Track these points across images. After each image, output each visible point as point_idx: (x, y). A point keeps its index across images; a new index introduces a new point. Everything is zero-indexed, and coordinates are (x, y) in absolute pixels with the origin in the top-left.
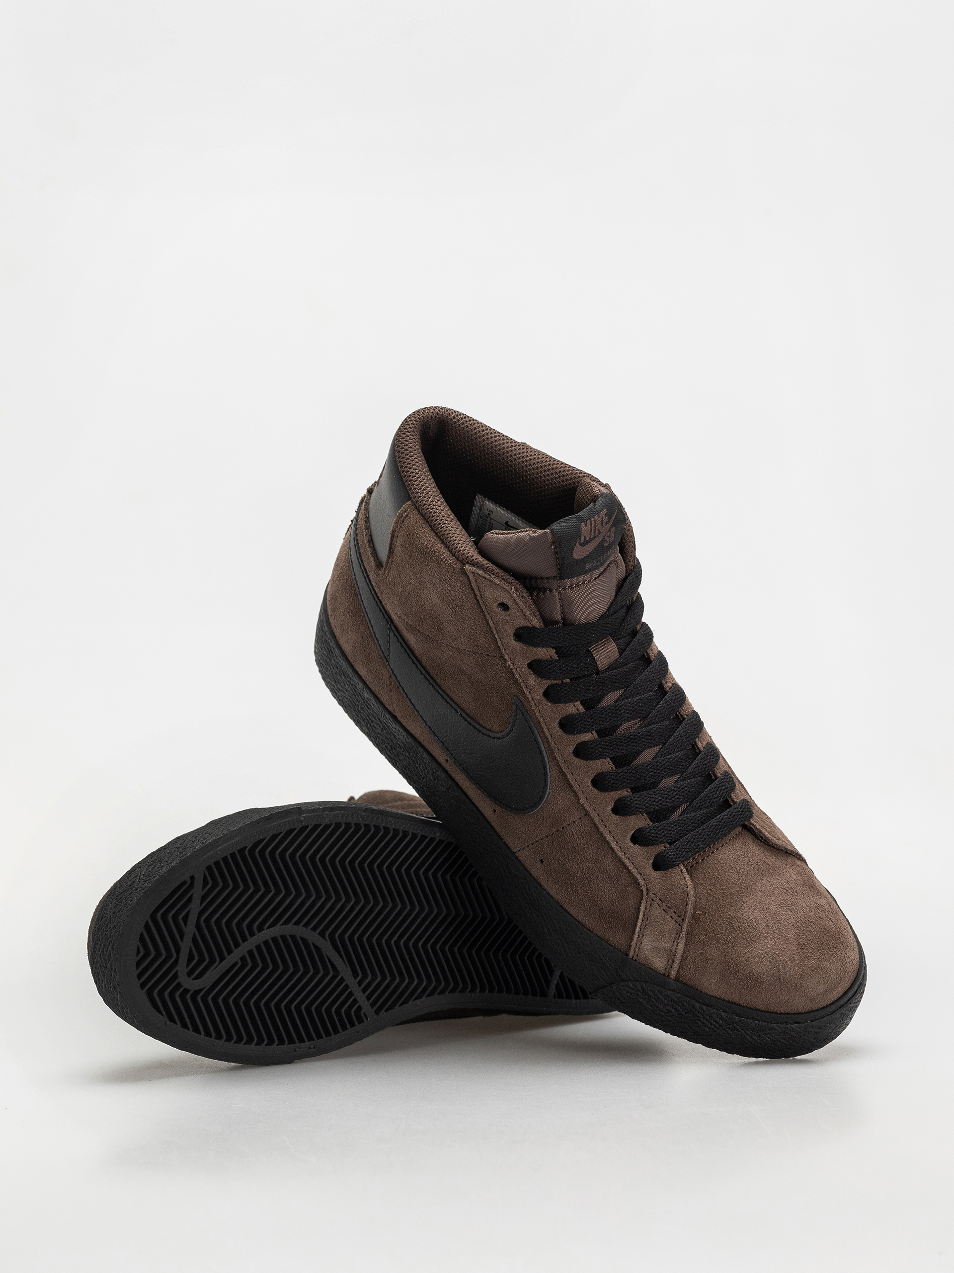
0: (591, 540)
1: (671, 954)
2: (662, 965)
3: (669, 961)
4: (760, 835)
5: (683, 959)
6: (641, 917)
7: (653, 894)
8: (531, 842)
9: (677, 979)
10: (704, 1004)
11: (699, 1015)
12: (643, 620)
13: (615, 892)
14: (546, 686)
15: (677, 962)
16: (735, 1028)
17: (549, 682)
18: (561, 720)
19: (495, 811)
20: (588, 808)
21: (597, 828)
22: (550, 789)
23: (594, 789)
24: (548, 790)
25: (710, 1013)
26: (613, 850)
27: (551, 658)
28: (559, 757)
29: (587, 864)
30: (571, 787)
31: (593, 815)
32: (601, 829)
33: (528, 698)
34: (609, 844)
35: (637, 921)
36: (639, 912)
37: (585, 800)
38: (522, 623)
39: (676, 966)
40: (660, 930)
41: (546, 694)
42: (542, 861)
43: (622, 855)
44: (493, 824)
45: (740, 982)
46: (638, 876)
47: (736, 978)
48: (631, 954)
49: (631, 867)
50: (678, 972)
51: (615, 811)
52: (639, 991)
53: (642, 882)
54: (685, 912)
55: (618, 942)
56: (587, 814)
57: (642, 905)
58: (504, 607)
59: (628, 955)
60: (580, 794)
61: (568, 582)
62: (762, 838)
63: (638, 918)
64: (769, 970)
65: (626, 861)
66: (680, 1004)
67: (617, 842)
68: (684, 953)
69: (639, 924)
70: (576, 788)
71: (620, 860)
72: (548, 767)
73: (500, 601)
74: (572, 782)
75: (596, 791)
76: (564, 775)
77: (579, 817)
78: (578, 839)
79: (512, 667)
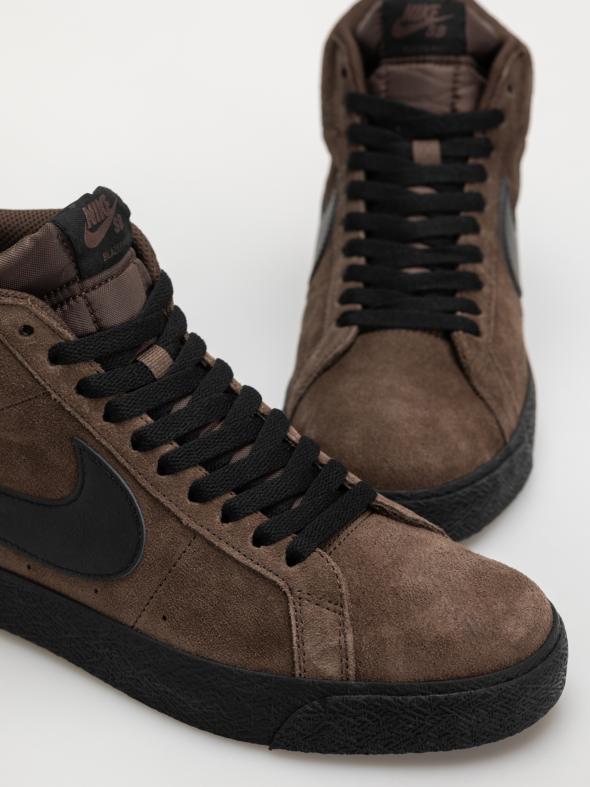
0: (99, 224)
1: (342, 650)
2: (336, 669)
3: (342, 661)
4: (392, 512)
5: (357, 652)
6: (293, 622)
7: (298, 591)
8: (145, 603)
9: (358, 677)
10: (398, 695)
11: (398, 711)
12: (189, 330)
13: (256, 609)
14: (103, 407)
15: (351, 657)
16: (443, 711)
17: (105, 401)
18: (132, 438)
19: (96, 591)
20: (195, 526)
21: (212, 545)
22: (146, 527)
23: (193, 504)
24: (145, 529)
25: (409, 702)
26: (237, 562)
27: (98, 372)
28: (144, 482)
29: (214, 592)
30: (169, 510)
31: (203, 532)
32: (217, 544)
33: (88, 430)
34: (231, 557)
35: (291, 630)
36: (290, 618)
37: (188, 518)
38: (53, 341)
39: (352, 663)
40: (320, 628)
41: (107, 417)
42: (164, 618)
43: (249, 562)
44: (100, 608)
45: (430, 652)
46: (275, 578)
47: (423, 649)
48: (297, 672)
49: (263, 571)
50: (357, 670)
51: (225, 519)
52: (320, 711)
53: (282, 584)
54: (341, 597)
55: (278, 666)
56: (196, 534)
57: (291, 608)
58: (27, 330)
59: (294, 675)
60: (181, 515)
61: (89, 283)
62: (395, 514)
63: (291, 626)
64: (457, 627)
65: (259, 569)
66: (372, 707)
67: (239, 552)
68: (355, 642)
69: (294, 632)
70: (174, 509)
71: (249, 569)
72: (136, 501)
73: (21, 323)
74: (168, 504)
75: (197, 504)
76: (157, 500)
77: (188, 543)
78: (194, 569)
79: (59, 399)
